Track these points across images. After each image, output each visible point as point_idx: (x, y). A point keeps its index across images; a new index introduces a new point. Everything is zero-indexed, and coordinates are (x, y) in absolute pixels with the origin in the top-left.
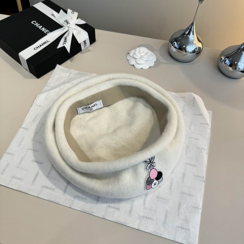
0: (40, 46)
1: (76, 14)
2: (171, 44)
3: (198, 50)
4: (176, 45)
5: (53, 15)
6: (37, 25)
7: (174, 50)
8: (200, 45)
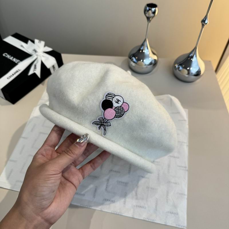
0: (13, 75)
1: (43, 43)
2: (130, 60)
3: (154, 62)
4: (134, 60)
5: (22, 46)
6: (8, 56)
7: (133, 64)
8: (155, 57)
